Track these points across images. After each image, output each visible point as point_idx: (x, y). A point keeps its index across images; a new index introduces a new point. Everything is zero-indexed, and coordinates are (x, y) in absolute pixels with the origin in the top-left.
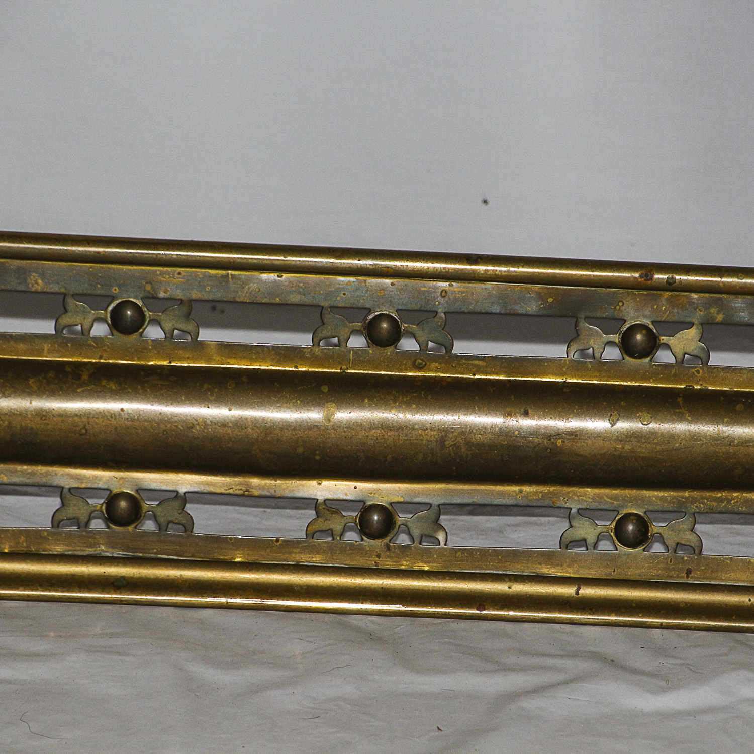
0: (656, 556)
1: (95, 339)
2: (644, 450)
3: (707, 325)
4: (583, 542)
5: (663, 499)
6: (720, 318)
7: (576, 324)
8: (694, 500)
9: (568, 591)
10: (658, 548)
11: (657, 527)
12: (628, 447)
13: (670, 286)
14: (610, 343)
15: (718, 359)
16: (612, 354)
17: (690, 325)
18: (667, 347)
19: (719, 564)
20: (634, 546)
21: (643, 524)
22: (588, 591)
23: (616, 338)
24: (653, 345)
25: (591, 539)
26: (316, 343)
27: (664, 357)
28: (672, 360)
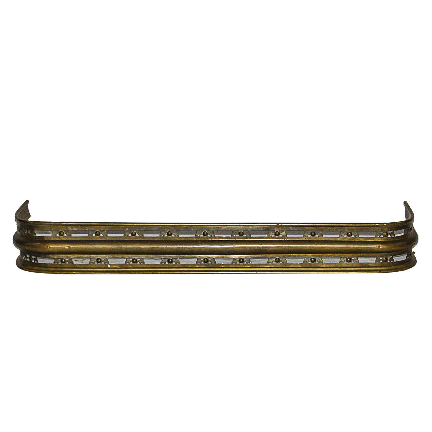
0: (281, 264)
1: (201, 237)
2: (278, 249)
3: (286, 231)
4: (271, 262)
5: (281, 256)
6: (288, 230)
7: (268, 232)
8: (286, 255)
9: (269, 269)
10: (281, 263)
11: (281, 259)
12: (276, 248)
13: (281, 226)
14: (273, 234)
15: (288, 236)
16: (273, 236)
17: (284, 231)
18: (281, 234)
19: (290, 264)
20: (278, 262)
21: (279, 259)
22: (271, 269)
23: (274, 233)
24: (279, 234)
25: (272, 262)
26: (232, 236)
27: (281, 236)
28: (282, 236)
